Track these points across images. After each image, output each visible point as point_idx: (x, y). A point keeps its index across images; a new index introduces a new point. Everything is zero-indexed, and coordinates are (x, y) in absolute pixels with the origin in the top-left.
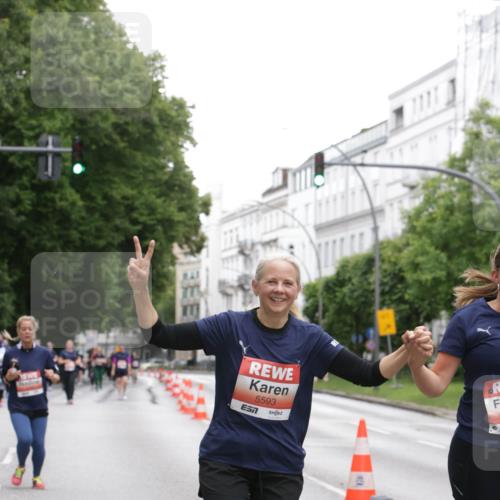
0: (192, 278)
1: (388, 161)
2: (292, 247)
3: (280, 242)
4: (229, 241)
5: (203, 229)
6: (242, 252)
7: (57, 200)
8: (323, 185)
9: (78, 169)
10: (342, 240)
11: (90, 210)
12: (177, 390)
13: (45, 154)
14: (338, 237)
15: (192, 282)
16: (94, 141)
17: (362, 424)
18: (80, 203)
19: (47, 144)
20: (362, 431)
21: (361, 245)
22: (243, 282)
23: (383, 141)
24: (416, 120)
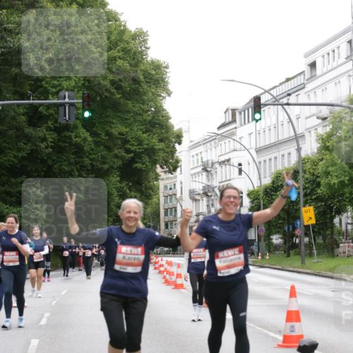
0: (171, 189)
1: (306, 101)
2: (240, 165)
3: (232, 161)
4: (196, 162)
5: (177, 154)
6: (205, 169)
7: (73, 137)
8: (260, 119)
9: (87, 114)
10: (276, 158)
11: (97, 144)
12: (162, 269)
13: (63, 105)
14: (272, 156)
15: (171, 192)
16: (98, 94)
17: (293, 288)
18: (90, 139)
19: (65, 98)
20: (293, 293)
21: (289, 161)
22: (206, 190)
23: (302, 87)
24: (325, 70)
